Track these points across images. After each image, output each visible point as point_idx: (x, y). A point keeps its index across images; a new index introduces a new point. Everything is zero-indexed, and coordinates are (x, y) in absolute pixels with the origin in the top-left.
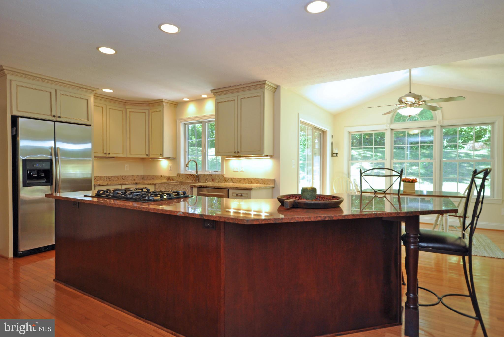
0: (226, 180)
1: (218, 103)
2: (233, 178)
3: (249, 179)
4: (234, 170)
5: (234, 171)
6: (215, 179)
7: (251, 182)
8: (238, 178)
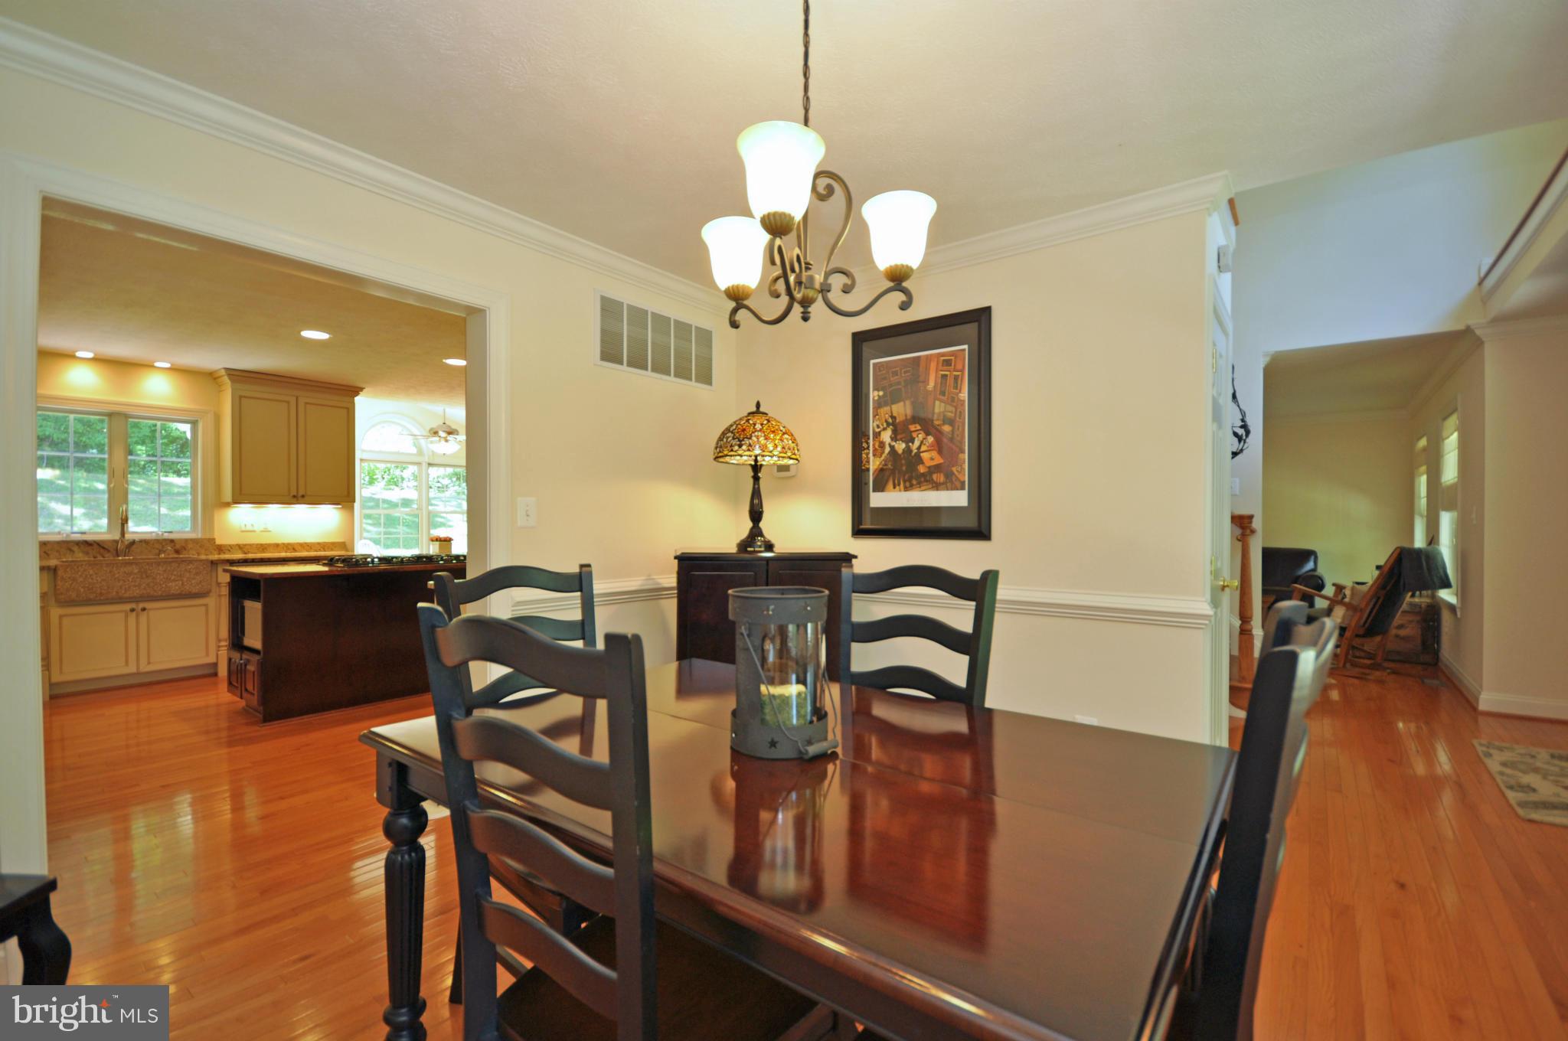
0: (220, 549)
1: (241, 397)
2: (245, 545)
3: (289, 544)
4: (243, 529)
5: (243, 531)
6: (185, 549)
7: (294, 549)
8: (257, 544)
